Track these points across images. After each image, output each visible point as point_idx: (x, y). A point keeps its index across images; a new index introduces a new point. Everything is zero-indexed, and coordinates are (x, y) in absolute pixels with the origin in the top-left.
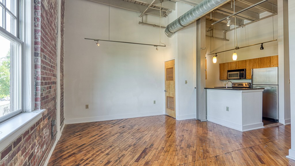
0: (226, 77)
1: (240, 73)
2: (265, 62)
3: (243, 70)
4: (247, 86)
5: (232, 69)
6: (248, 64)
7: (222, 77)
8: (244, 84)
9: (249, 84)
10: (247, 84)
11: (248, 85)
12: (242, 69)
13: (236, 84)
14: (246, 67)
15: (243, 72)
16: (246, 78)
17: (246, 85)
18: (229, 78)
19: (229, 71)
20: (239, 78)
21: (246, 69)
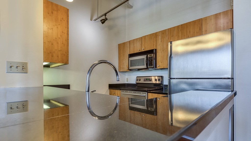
0: (126, 67)
1: (147, 57)
2: (190, 32)
3: (151, 52)
4: (158, 82)
5: (135, 52)
6: (160, 40)
7: (122, 66)
8: (153, 78)
9: (160, 78)
10: (157, 78)
11: (159, 80)
12: (150, 49)
13: (141, 78)
14: (156, 46)
15: (153, 54)
16: (156, 67)
17: (156, 80)
18: (130, 68)
19: (131, 55)
20: (145, 67)
21: (156, 50)
